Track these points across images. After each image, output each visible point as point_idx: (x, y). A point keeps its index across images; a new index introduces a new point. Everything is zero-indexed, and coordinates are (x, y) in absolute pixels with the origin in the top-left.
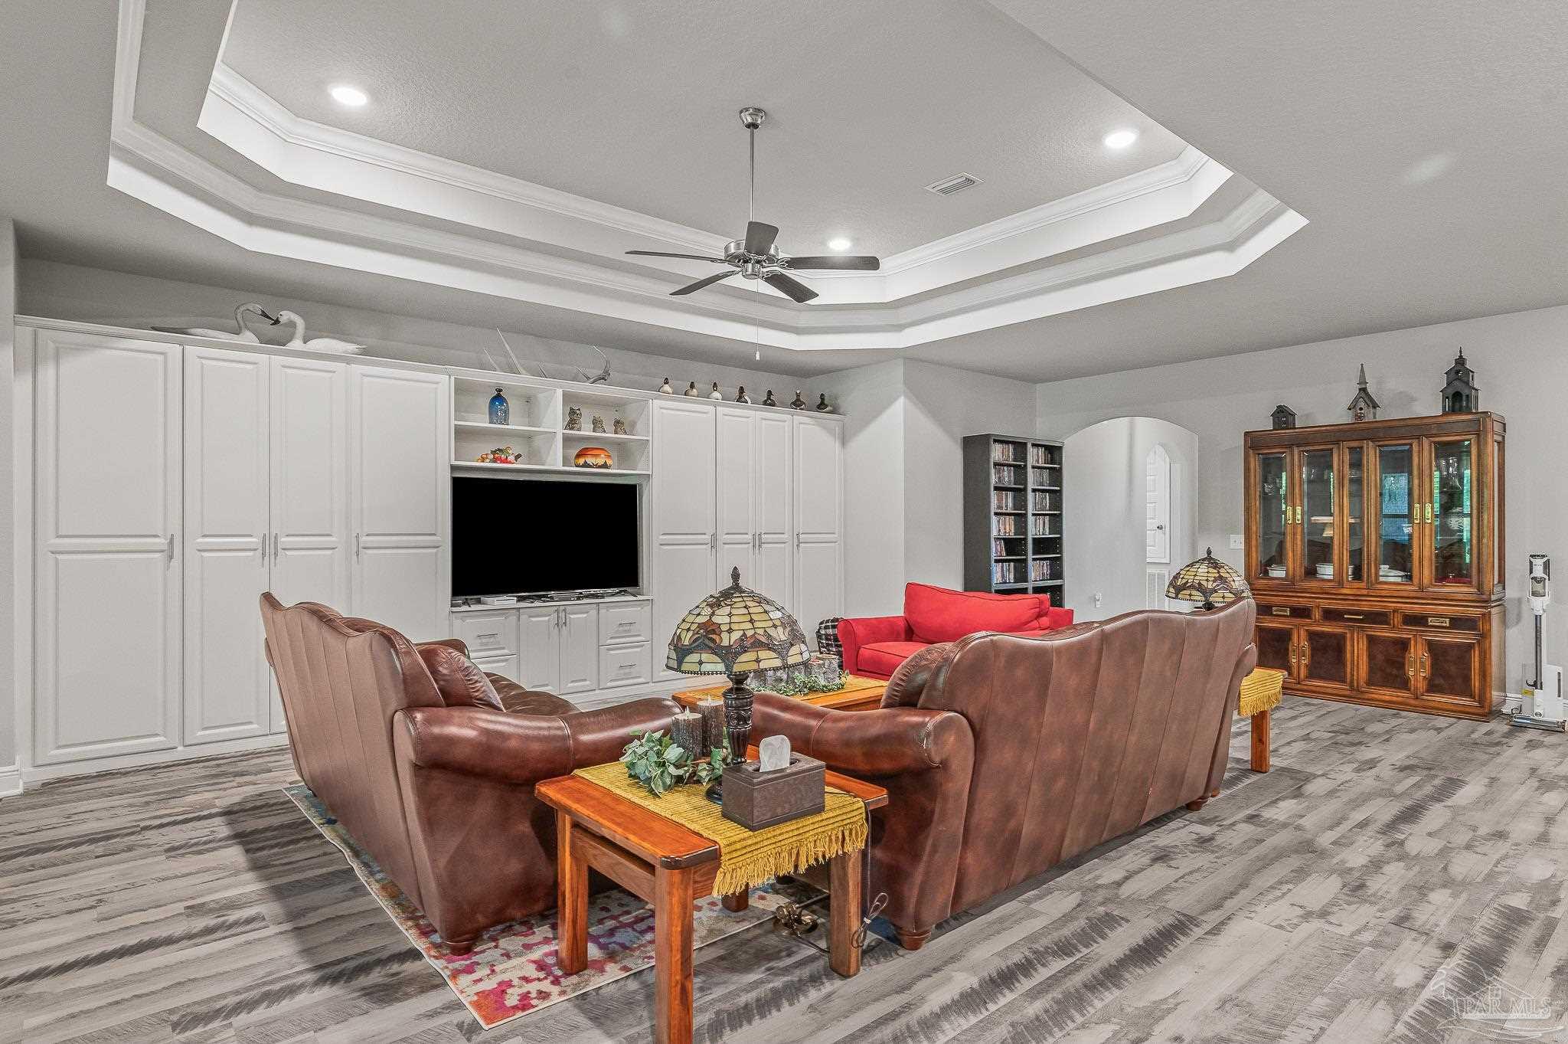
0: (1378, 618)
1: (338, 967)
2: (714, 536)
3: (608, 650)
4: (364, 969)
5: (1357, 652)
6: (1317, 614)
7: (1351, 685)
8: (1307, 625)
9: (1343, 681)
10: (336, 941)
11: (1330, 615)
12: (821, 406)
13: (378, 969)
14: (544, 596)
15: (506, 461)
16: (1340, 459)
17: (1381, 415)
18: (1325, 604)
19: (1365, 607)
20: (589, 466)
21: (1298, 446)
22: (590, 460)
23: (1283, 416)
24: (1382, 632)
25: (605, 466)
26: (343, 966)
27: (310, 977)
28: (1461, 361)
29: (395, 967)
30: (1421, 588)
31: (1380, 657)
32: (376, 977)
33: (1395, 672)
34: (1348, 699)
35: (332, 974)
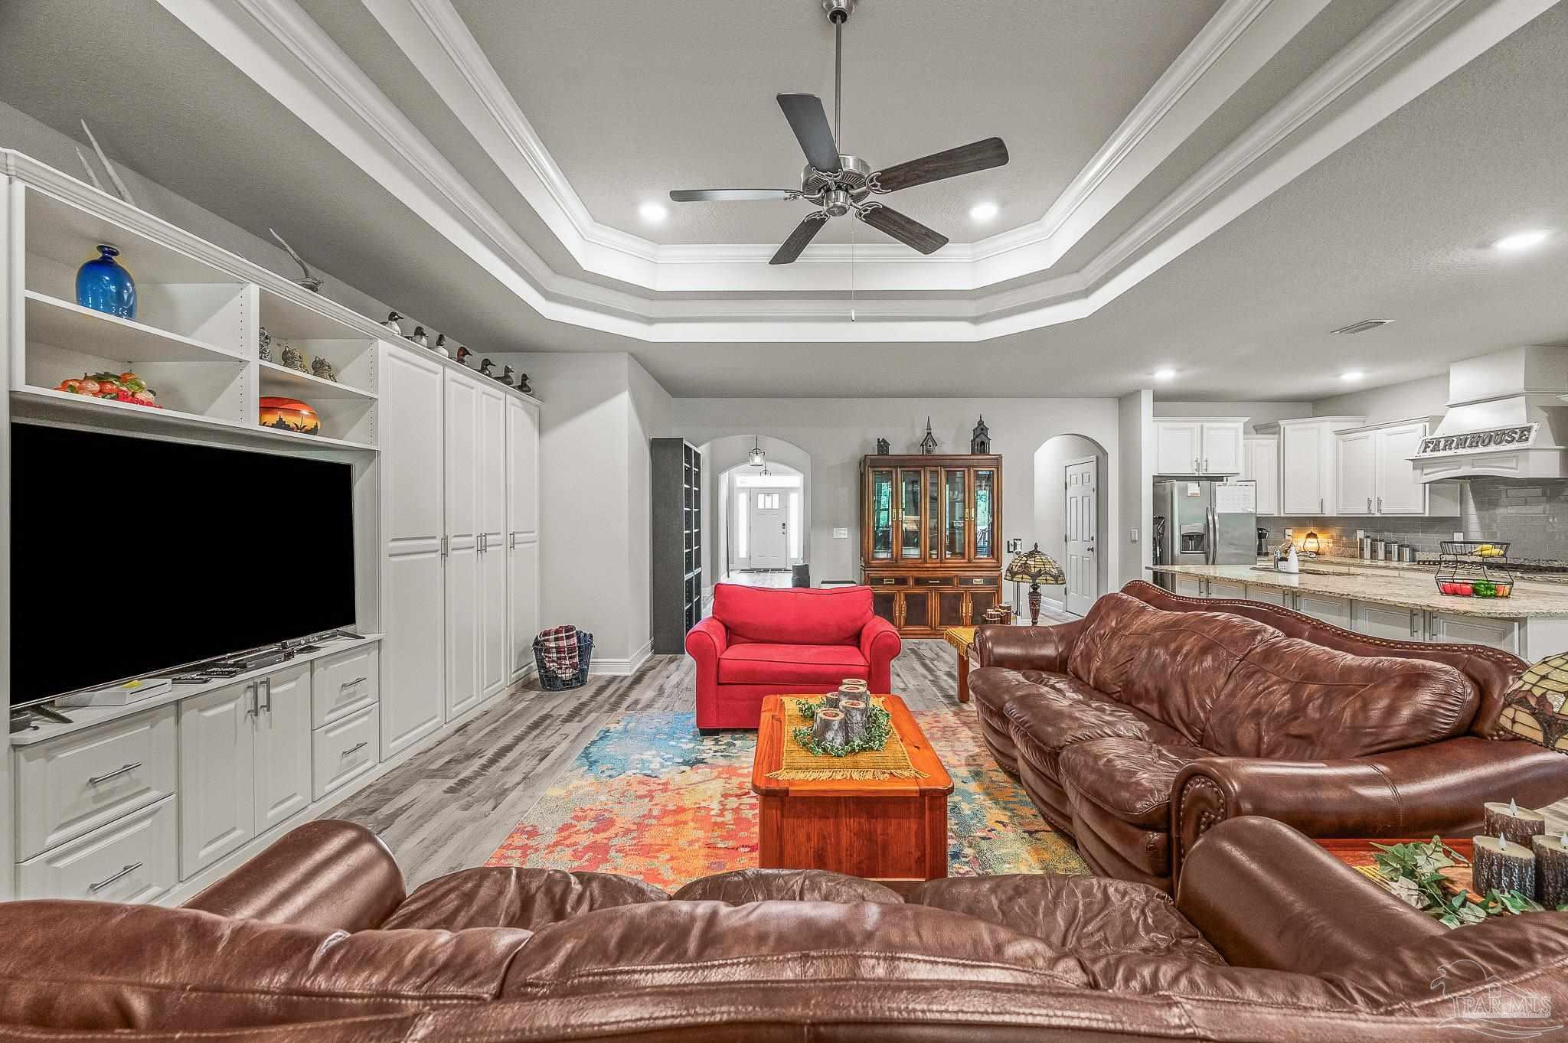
0: (946, 581)
2: (445, 539)
3: (327, 732)
5: (934, 604)
6: (911, 582)
7: (931, 627)
8: (906, 589)
9: (926, 625)
11: (919, 582)
12: (523, 387)
14: (213, 664)
15: (132, 399)
16: (926, 478)
17: (937, 451)
18: (915, 574)
19: (939, 574)
20: (288, 428)
21: (900, 467)
22: (290, 420)
23: (883, 445)
24: (948, 590)
25: (314, 431)
28: (981, 423)
30: (969, 561)
31: (946, 605)
33: (954, 615)
34: (928, 636)
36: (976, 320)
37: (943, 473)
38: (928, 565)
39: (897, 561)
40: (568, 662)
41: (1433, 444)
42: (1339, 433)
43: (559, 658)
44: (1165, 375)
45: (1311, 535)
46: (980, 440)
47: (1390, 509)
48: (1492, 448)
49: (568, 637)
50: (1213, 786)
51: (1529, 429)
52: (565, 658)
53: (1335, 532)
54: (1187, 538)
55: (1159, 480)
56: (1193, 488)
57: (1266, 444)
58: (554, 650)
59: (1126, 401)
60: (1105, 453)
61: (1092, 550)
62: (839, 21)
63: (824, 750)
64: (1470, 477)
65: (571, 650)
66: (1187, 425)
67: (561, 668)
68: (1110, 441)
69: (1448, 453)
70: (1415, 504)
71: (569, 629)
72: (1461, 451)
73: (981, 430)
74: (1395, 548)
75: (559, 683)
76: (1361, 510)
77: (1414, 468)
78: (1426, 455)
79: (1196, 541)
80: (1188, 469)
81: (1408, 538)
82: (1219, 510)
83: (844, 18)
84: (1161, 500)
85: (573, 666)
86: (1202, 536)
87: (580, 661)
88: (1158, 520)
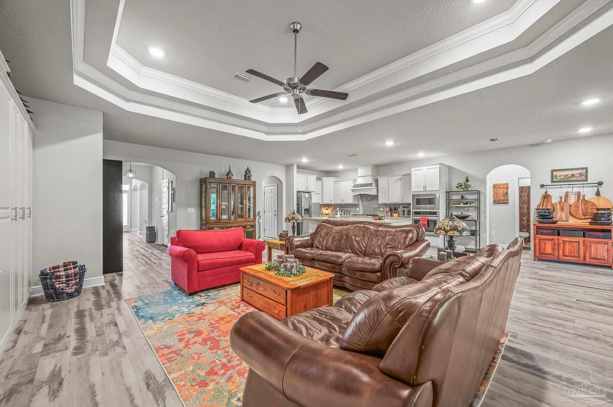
1: (535, 373)
4: (526, 366)
6: (225, 228)
10: (527, 382)
13: (521, 362)
26: (533, 372)
27: (548, 377)
28: (248, 169)
29: (515, 359)
32: (525, 361)
35: (540, 373)
36: (267, 133)
37: (237, 186)
38: (231, 222)
39: (219, 221)
40: (74, 282)
41: (355, 186)
42: (334, 182)
43: (67, 281)
44: (305, 161)
45: (327, 209)
46: (247, 174)
47: (346, 202)
48: (366, 187)
49: (74, 268)
50: (395, 257)
51: (372, 184)
52: (72, 280)
53: (331, 208)
54: (305, 210)
55: (298, 192)
56: (307, 195)
57: (319, 183)
58: (64, 276)
59: (288, 167)
60: (282, 183)
61: (275, 215)
62: (296, 32)
63: (294, 275)
64: (360, 194)
65: (76, 274)
66: (304, 176)
67: (69, 286)
68: (283, 179)
69: (359, 188)
70: (350, 201)
71: (75, 263)
72: (361, 188)
73: (248, 172)
74: (346, 212)
75: (65, 295)
76: (339, 202)
77: (352, 192)
78: (355, 188)
79: (307, 211)
80: (304, 190)
81: (348, 209)
82: (312, 202)
83: (298, 32)
84: (299, 199)
85: (77, 284)
86: (309, 209)
87: (80, 280)
88: (298, 204)
